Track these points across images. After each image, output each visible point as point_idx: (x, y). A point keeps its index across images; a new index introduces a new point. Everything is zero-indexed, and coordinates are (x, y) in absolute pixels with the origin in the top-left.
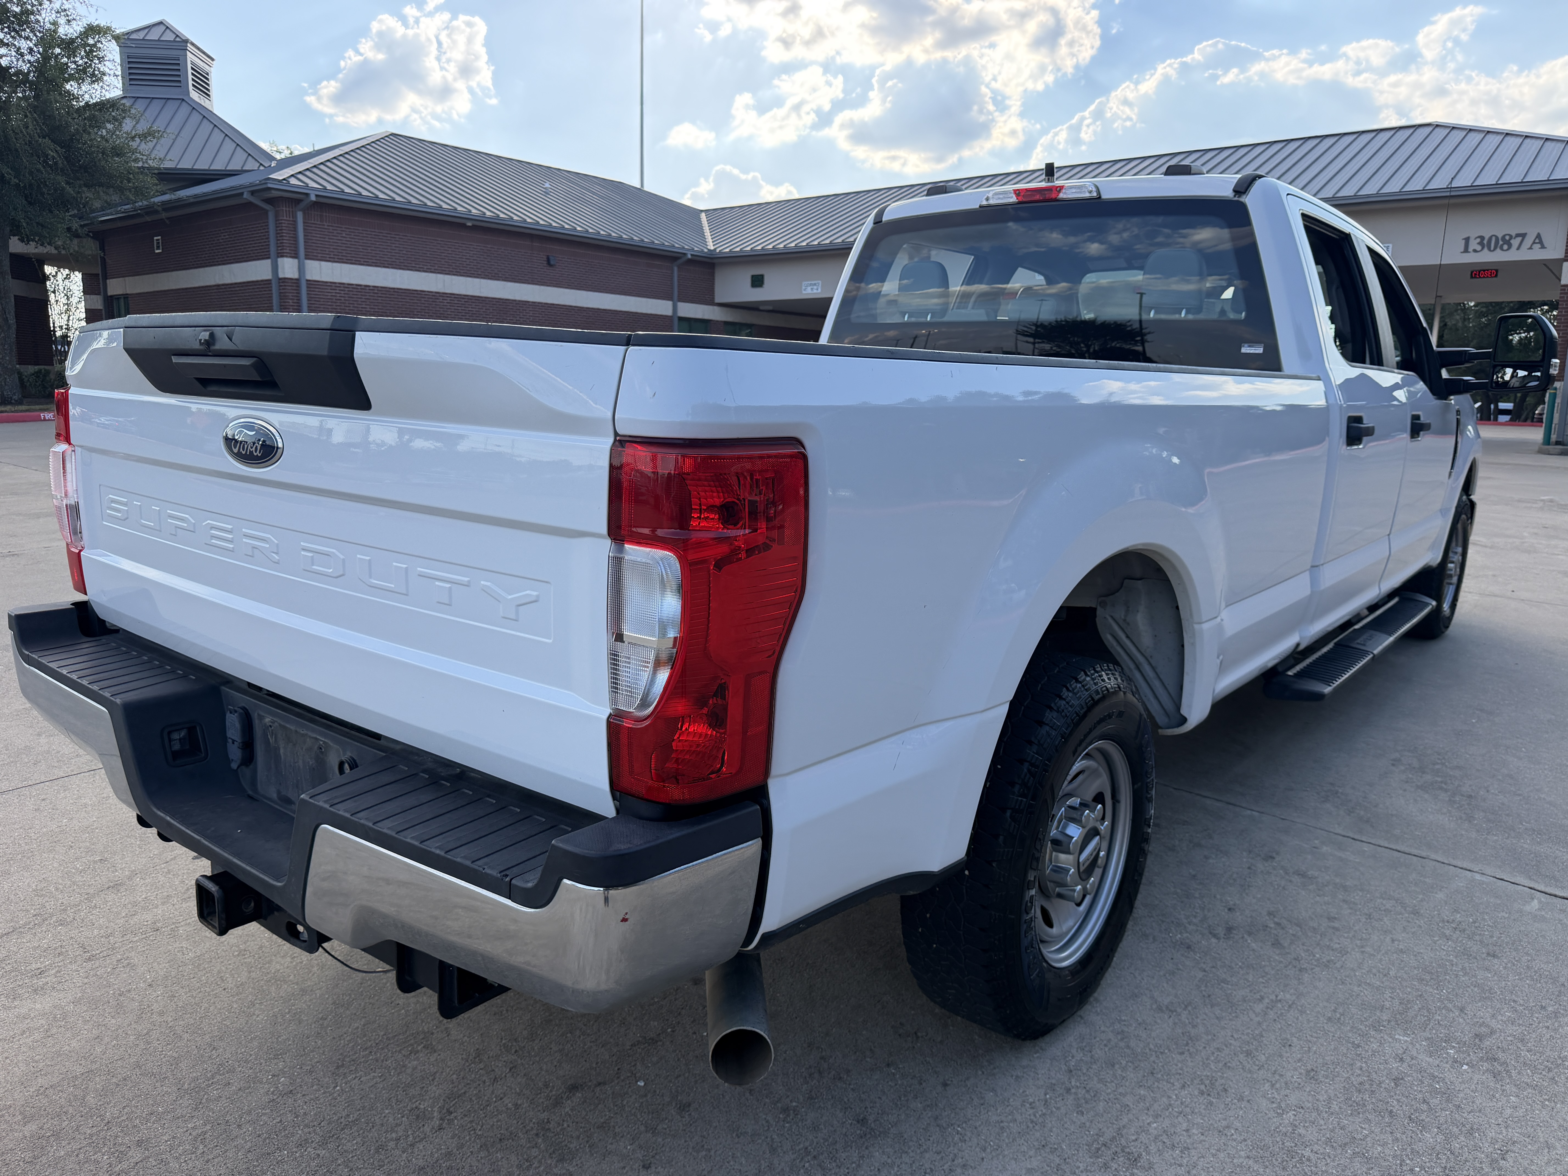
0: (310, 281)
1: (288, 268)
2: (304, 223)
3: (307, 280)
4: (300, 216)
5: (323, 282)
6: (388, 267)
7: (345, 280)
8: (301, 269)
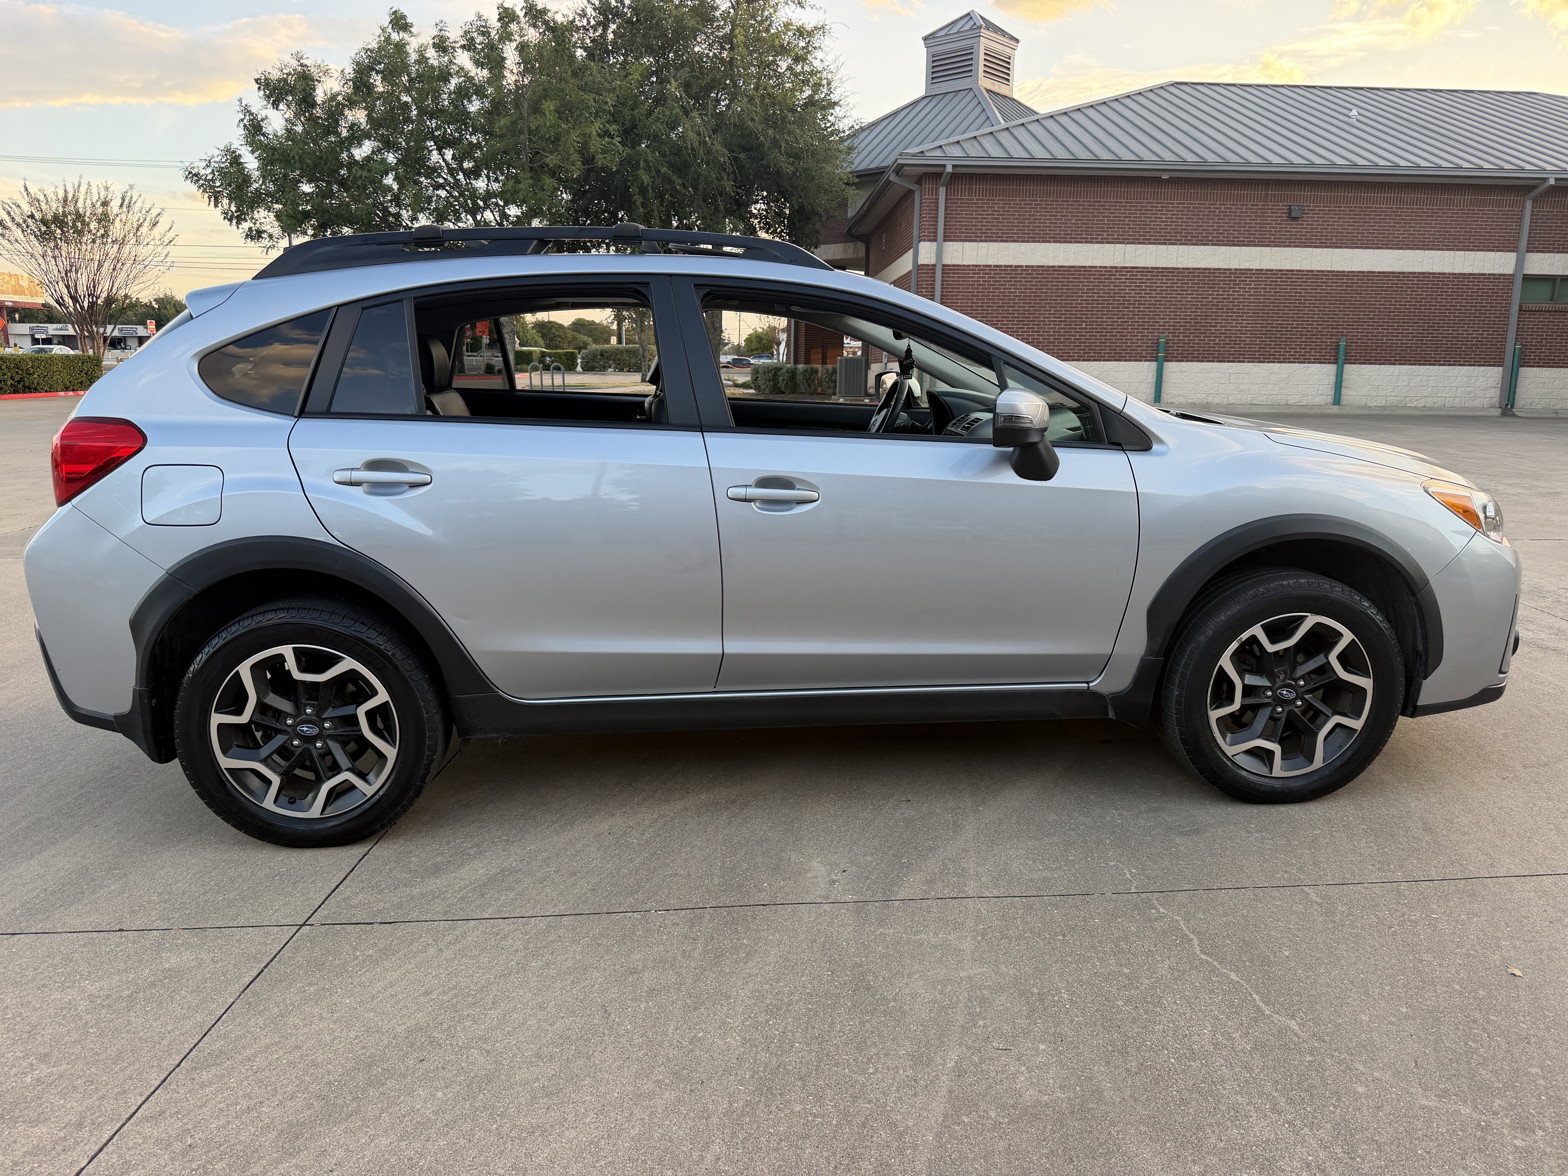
0: (949, 265)
1: (927, 252)
2: (946, 199)
3: (943, 265)
4: (942, 191)
5: (964, 266)
6: (1049, 242)
7: (992, 262)
8: (939, 254)
